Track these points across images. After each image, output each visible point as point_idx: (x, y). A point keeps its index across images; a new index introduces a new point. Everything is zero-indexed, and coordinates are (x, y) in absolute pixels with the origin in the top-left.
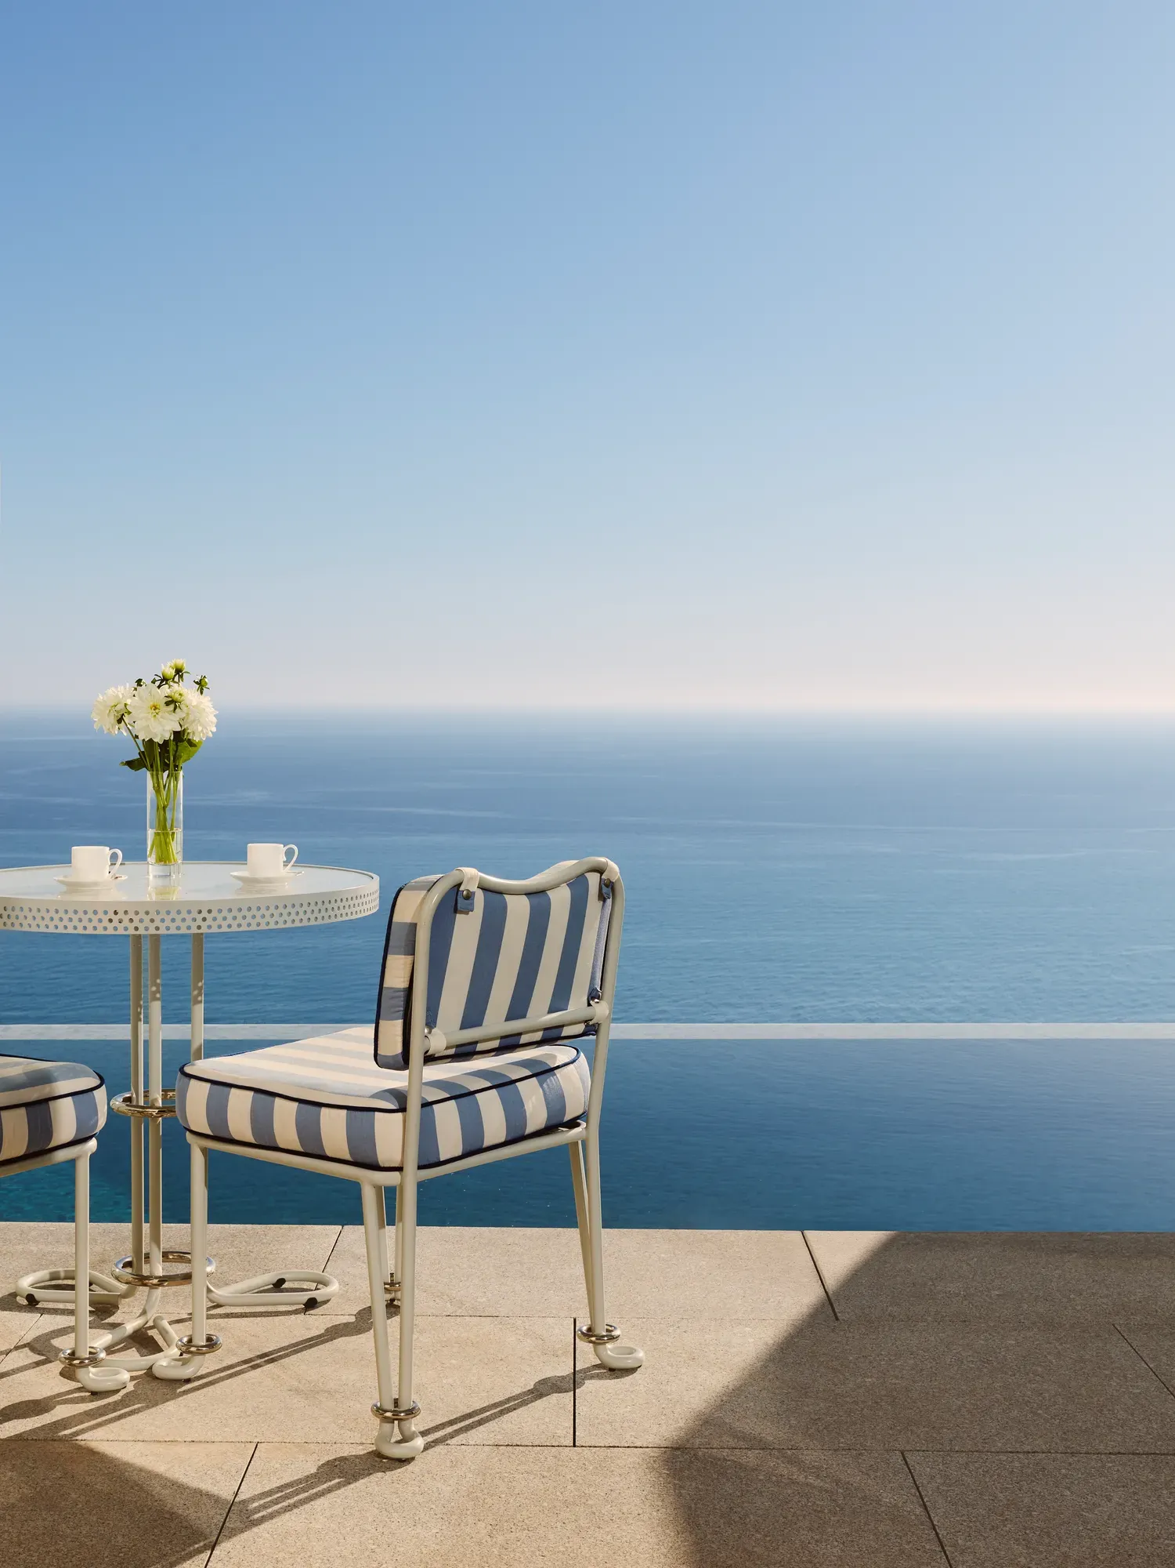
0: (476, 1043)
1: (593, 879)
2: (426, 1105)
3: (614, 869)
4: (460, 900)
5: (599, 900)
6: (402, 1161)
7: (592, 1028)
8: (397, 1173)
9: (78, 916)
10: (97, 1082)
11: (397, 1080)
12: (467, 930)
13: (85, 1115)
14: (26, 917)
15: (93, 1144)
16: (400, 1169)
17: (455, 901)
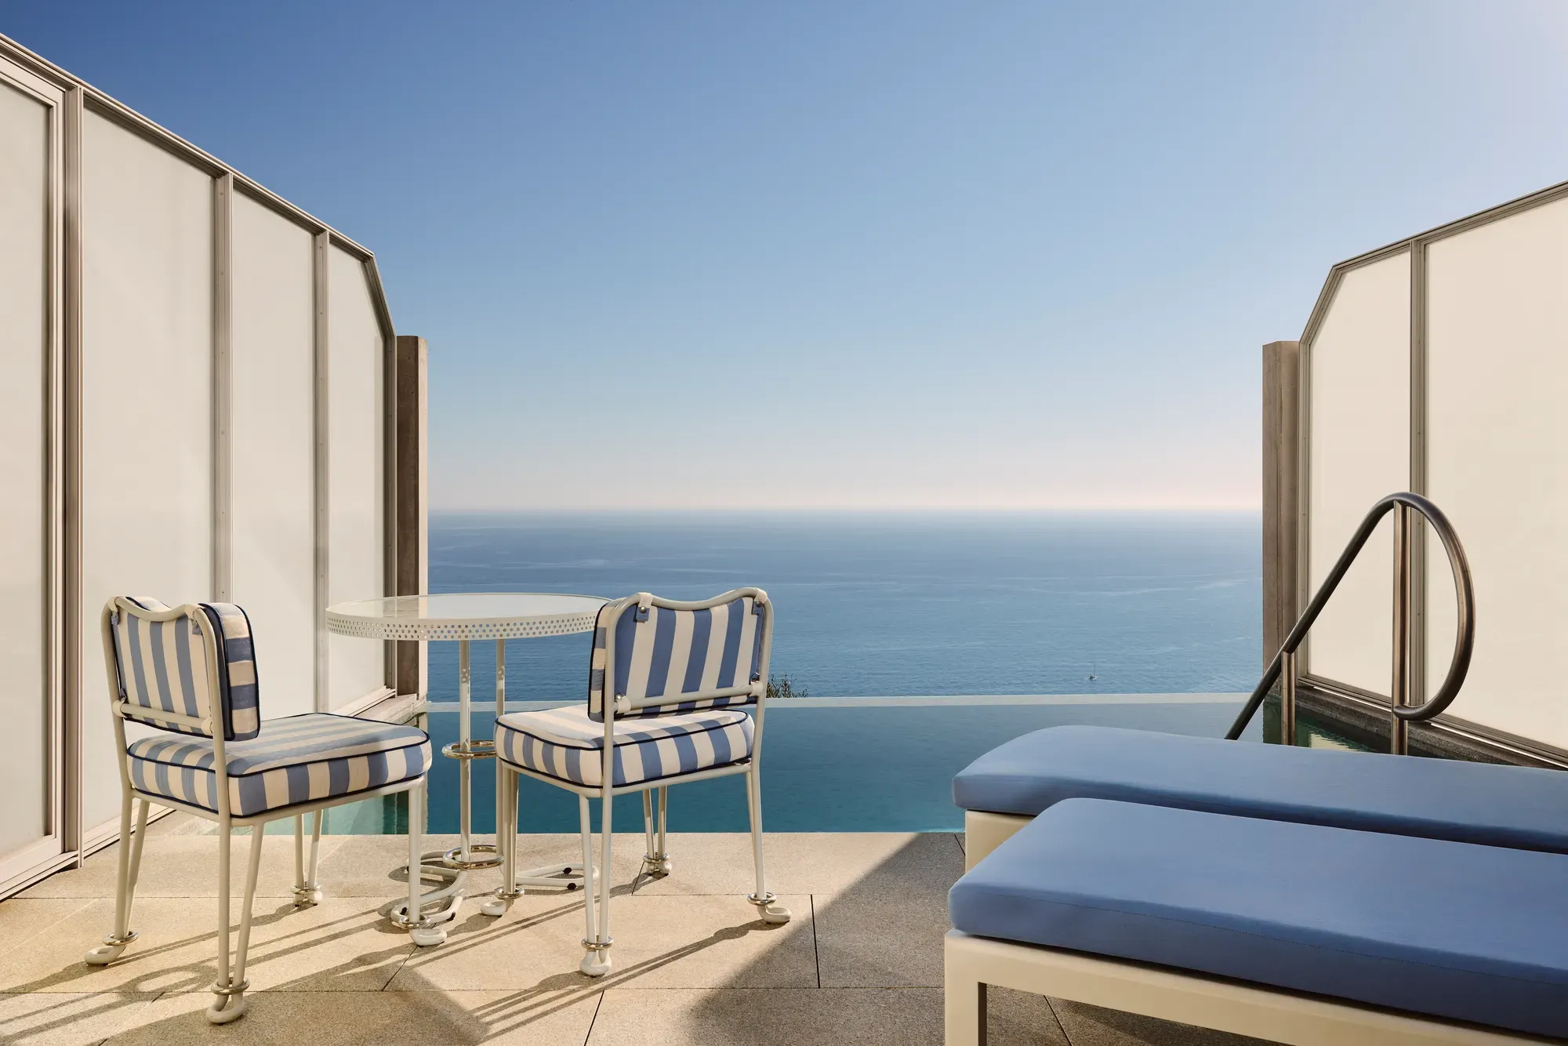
0: (660, 706)
1: (748, 603)
2: (616, 746)
3: (762, 594)
4: (638, 613)
5: (752, 613)
6: (602, 783)
7: (753, 700)
8: (598, 790)
9: (401, 629)
10: (425, 739)
11: (597, 730)
12: (645, 635)
13: (414, 761)
14: (391, 631)
15: (421, 780)
16: (601, 787)
17: (633, 615)
